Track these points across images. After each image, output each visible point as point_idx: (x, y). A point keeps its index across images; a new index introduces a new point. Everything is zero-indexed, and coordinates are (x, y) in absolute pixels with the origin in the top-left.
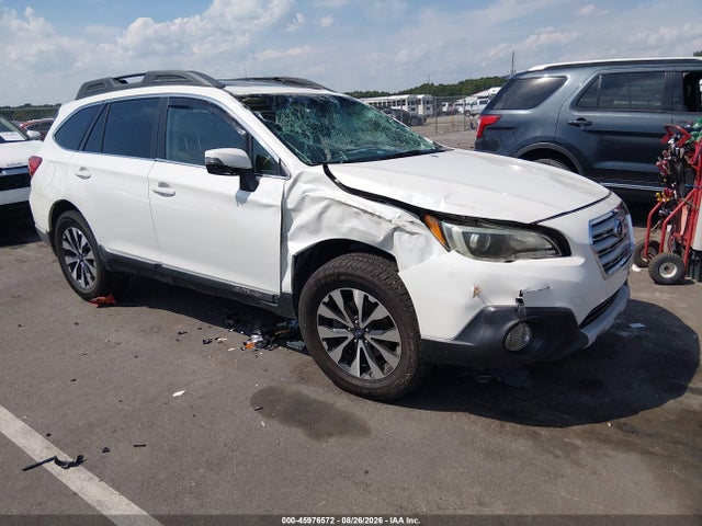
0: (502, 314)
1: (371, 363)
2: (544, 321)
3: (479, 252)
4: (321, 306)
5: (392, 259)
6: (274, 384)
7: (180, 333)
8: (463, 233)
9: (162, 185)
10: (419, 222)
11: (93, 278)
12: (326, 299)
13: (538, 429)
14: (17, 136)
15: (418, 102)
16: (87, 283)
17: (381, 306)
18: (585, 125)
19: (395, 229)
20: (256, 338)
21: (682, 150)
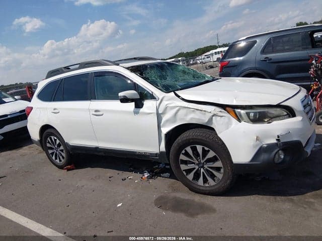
0: (270, 147)
1: (209, 178)
2: (290, 147)
3: (255, 120)
4: (181, 155)
5: (213, 129)
6: (162, 194)
7: (110, 177)
8: (247, 113)
9: (96, 111)
10: (223, 111)
11: (63, 158)
12: (183, 152)
13: (292, 197)
14: (11, 99)
15: (179, 61)
16: (60, 161)
17: (211, 151)
18: (269, 60)
19: (213, 116)
20: (146, 175)
21: (320, 65)
